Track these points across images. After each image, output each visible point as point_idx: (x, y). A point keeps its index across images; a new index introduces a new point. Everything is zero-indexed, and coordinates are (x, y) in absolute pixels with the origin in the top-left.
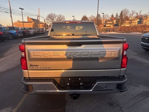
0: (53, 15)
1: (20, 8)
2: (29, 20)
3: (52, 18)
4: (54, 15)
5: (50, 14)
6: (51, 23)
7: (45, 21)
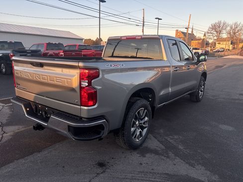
0: (222, 25)
1: (156, 18)
2: (179, 34)
3: (218, 30)
4: (224, 24)
5: (217, 22)
6: (216, 38)
7: (205, 35)
